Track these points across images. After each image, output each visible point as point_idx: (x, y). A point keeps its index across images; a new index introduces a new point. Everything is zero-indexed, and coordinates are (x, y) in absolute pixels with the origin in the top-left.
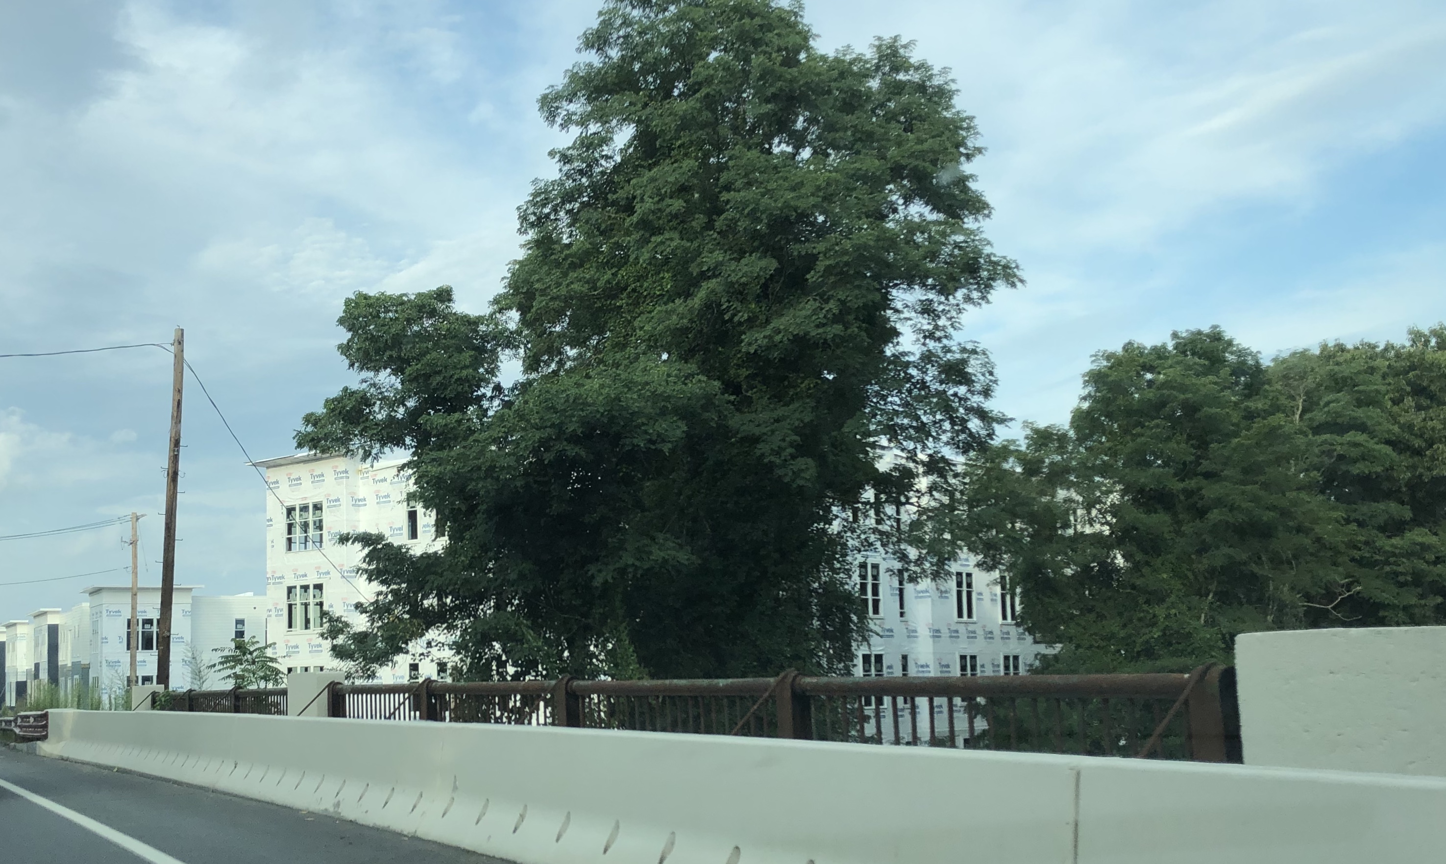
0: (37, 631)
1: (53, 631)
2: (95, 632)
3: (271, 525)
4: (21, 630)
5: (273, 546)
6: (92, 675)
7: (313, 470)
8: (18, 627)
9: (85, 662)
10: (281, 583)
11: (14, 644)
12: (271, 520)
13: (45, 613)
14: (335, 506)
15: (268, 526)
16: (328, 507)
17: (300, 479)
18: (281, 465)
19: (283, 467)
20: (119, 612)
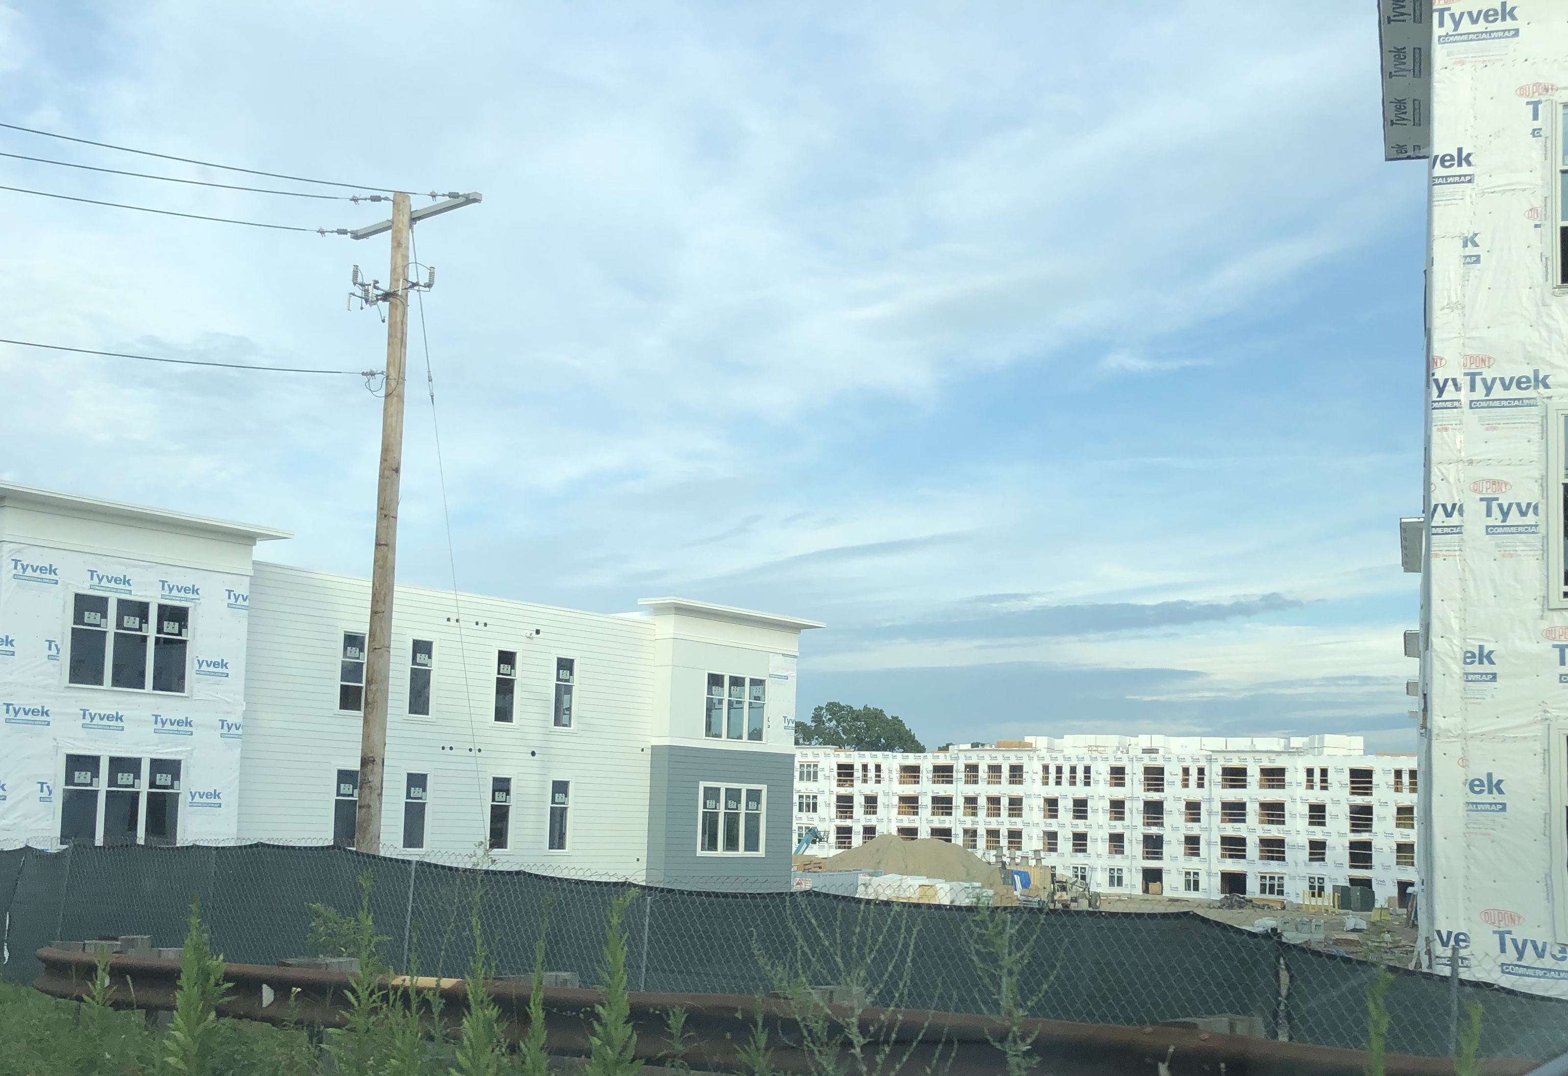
20: (52, 571)
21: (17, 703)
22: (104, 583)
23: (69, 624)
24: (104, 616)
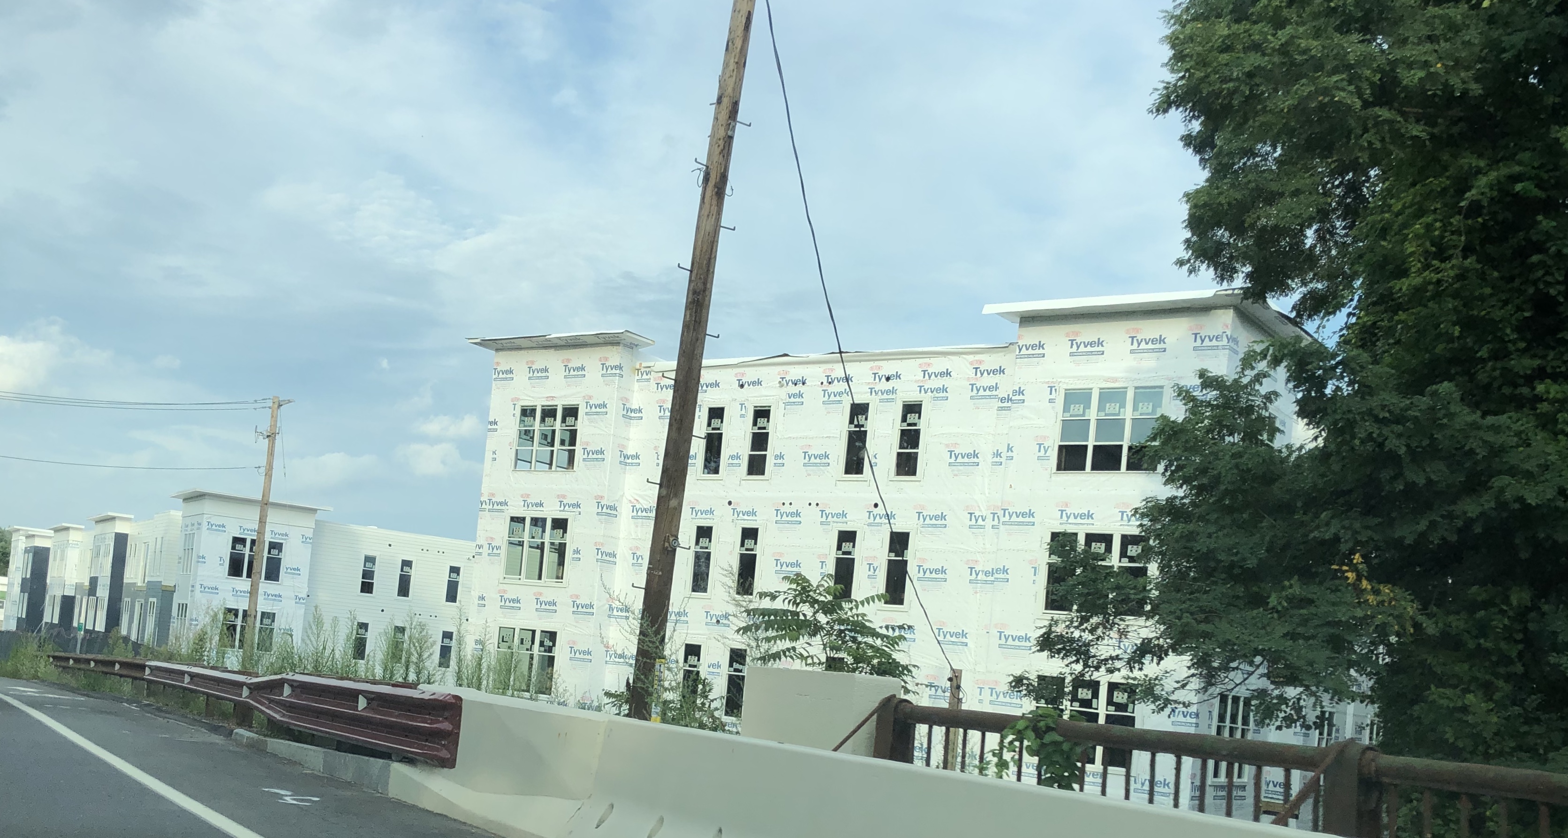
0: (98, 539)
1: (121, 540)
2: (188, 550)
3: (496, 430)
4: (73, 536)
5: (494, 459)
6: (177, 600)
7: (569, 360)
8: (71, 532)
9: (168, 582)
10: (501, 511)
11: (63, 552)
12: (496, 423)
13: (113, 519)
14: (597, 413)
15: (490, 430)
16: (587, 414)
17: (546, 370)
18: (519, 348)
19: (522, 352)
20: (223, 526)
21: (205, 584)
22: (246, 532)
23: (230, 550)
24: (245, 546)
